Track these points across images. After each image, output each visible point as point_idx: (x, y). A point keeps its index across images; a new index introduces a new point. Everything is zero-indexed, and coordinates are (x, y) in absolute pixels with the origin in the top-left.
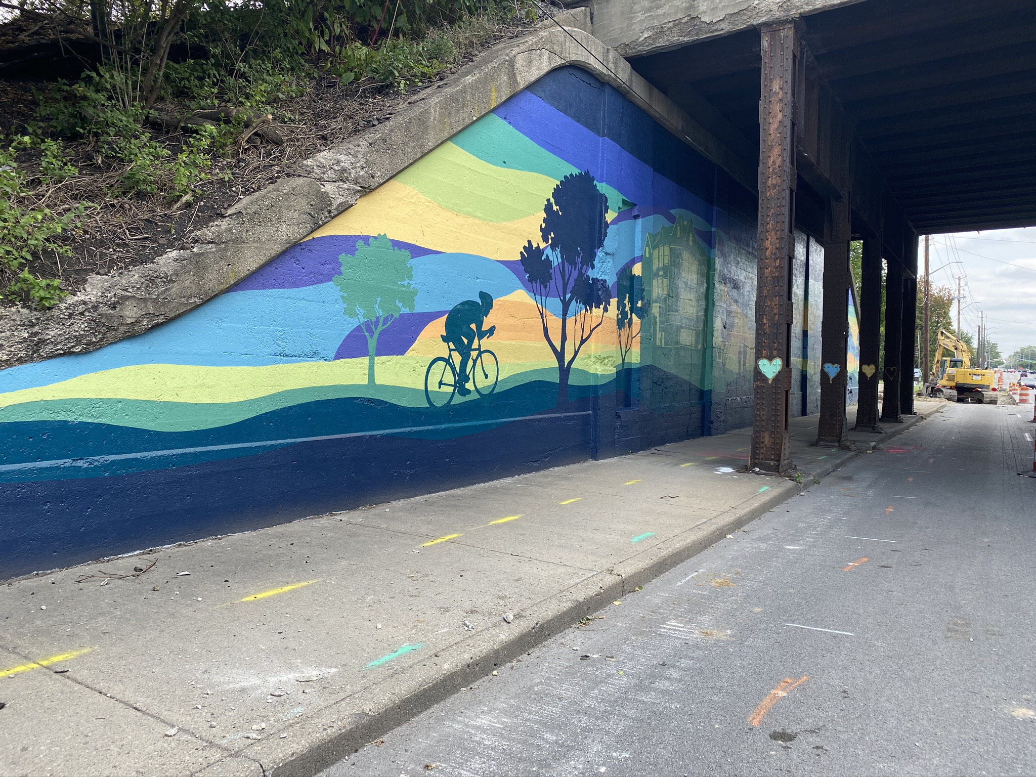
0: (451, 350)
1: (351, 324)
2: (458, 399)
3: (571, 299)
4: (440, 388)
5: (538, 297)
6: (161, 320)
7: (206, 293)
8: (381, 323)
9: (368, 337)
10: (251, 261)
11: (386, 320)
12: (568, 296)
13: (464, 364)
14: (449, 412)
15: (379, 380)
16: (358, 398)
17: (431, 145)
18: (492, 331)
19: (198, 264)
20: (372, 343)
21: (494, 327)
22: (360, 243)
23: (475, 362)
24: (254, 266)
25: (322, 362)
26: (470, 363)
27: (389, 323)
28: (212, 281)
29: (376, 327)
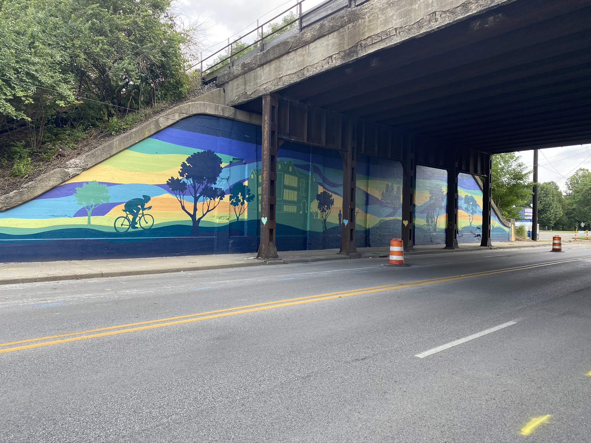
0: (127, 214)
1: (80, 207)
2: (131, 230)
3: (199, 196)
4: (122, 226)
5: (178, 196)
6: (9, 208)
7: (23, 201)
8: (93, 206)
9: (88, 211)
10: (39, 192)
11: (95, 206)
12: (197, 195)
13: (134, 219)
14: (126, 234)
15: (92, 223)
16: (83, 228)
17: (114, 153)
18: (150, 208)
19: (21, 194)
20: (89, 213)
21: (151, 207)
22: (84, 184)
23: (140, 218)
24: (40, 193)
25: (69, 218)
26: (138, 219)
27: (97, 206)
28: (25, 197)
29: (91, 208)
